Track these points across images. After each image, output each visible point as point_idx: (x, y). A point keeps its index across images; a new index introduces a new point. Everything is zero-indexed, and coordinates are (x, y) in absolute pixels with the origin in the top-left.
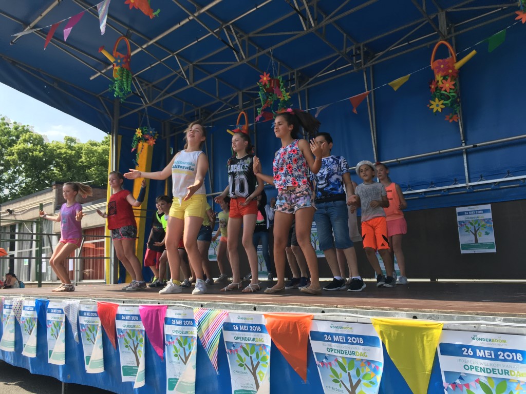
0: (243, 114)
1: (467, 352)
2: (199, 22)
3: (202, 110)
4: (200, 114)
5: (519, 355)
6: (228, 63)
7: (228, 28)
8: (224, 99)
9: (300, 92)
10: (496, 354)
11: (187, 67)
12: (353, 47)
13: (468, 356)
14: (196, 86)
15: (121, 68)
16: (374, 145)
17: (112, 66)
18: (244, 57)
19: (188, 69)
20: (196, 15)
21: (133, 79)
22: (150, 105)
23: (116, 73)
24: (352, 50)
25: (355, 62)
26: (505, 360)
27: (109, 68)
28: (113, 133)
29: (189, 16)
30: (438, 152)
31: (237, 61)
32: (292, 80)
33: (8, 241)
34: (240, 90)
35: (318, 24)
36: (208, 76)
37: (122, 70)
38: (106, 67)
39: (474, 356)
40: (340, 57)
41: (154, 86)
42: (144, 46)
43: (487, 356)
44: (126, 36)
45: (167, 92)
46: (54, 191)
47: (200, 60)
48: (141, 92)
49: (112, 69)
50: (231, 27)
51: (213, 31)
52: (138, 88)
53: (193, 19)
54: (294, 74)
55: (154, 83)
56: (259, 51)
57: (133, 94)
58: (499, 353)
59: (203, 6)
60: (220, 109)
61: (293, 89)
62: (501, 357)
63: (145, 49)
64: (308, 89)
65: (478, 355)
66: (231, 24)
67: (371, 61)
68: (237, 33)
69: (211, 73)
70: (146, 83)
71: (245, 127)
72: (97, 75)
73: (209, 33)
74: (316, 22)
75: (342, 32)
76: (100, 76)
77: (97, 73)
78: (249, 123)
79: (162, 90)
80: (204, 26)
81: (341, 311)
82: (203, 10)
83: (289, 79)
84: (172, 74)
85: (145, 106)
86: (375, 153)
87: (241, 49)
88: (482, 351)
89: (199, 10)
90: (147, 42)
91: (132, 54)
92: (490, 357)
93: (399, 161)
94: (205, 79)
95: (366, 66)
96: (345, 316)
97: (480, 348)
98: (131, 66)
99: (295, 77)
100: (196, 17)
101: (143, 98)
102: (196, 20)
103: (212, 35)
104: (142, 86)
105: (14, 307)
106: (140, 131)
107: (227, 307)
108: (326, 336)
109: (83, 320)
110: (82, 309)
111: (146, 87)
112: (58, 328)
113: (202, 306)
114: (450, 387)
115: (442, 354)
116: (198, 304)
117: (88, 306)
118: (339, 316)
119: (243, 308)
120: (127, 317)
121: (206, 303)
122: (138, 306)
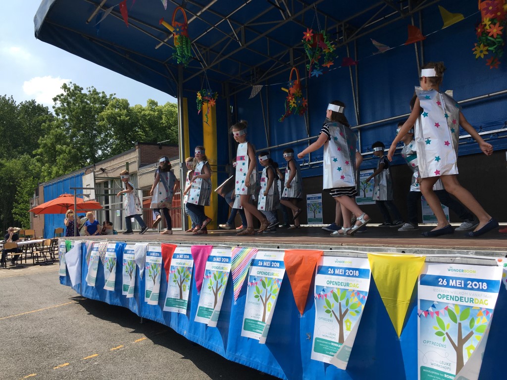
0: (294, 70)
1: (442, 283)
3: (256, 69)
4: (255, 73)
5: (485, 284)
6: (275, 22)
8: (275, 57)
9: (348, 44)
10: (467, 284)
11: (239, 29)
13: (443, 286)
14: (247, 47)
15: (180, 35)
17: (172, 35)
18: (290, 15)
19: (240, 32)
21: (193, 45)
22: (208, 68)
23: (177, 41)
25: (401, 9)
26: (472, 289)
27: (170, 37)
28: (179, 96)
30: (487, 96)
31: (283, 19)
32: (340, 33)
33: (103, 195)
34: (291, 47)
36: (258, 36)
37: (181, 38)
38: (168, 36)
39: (448, 286)
40: (386, 6)
41: (211, 50)
42: (198, 14)
43: (458, 286)
44: (182, 6)
45: (223, 55)
46: (137, 150)
47: (251, 21)
48: (200, 57)
49: (173, 38)
52: (198, 54)
54: (341, 26)
55: (211, 47)
56: (305, 7)
57: (193, 59)
58: (468, 283)
60: (272, 67)
61: (340, 41)
62: (469, 286)
63: (199, 16)
64: (357, 40)
65: (450, 285)
67: (418, 6)
69: (261, 33)
70: (204, 47)
71: (297, 82)
72: (161, 44)
76: (163, 44)
77: (160, 42)
78: (300, 78)
79: (218, 53)
81: (346, 249)
83: (337, 31)
84: (226, 38)
85: (204, 70)
87: (286, 7)
88: (454, 281)
90: (201, 9)
91: (188, 23)
92: (460, 286)
94: (255, 40)
95: (413, 11)
96: (348, 252)
97: (453, 278)
98: (188, 33)
99: (343, 29)
101: (202, 62)
104: (201, 51)
105: (99, 249)
106: (200, 94)
107: (257, 246)
108: (330, 269)
109: (149, 259)
110: (150, 250)
111: (204, 52)
112: (131, 266)
113: (238, 246)
114: (423, 314)
115: (421, 284)
116: (235, 245)
117: (154, 247)
118: (343, 252)
119: (269, 247)
120: (181, 256)
121: (241, 244)
122: (190, 247)
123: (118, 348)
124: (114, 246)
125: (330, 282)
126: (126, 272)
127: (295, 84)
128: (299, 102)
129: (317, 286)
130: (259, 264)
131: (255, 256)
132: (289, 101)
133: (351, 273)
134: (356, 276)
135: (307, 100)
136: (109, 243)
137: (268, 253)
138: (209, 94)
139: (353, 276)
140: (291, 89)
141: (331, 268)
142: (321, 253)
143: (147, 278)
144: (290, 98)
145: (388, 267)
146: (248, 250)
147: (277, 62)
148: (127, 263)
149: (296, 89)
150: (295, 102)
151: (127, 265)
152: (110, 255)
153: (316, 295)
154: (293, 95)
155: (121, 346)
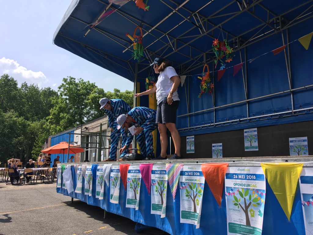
0: (206, 66)
2: (179, 13)
3: (183, 66)
6: (196, 36)
7: (195, 15)
8: (195, 58)
9: (240, 50)
11: (173, 41)
12: (274, 19)
14: (178, 51)
15: (138, 43)
16: (289, 79)
18: (205, 31)
19: (174, 42)
20: (177, 9)
21: (145, 50)
24: (274, 20)
27: (132, 45)
28: (135, 81)
29: (173, 11)
31: (201, 34)
32: (236, 44)
34: (205, 52)
35: (249, 6)
36: (184, 44)
38: (130, 45)
40: (266, 26)
41: (155, 54)
42: (149, 31)
44: (140, 26)
47: (181, 36)
48: (149, 58)
50: (197, 14)
51: (187, 18)
52: (148, 56)
53: (175, 12)
54: (237, 39)
55: (156, 52)
56: (214, 27)
57: (145, 59)
59: (180, 4)
60: (193, 64)
61: (236, 48)
63: (150, 32)
64: (246, 47)
66: (197, 13)
68: (200, 18)
69: (186, 43)
70: (151, 52)
71: (208, 73)
72: (126, 50)
73: (185, 19)
74: (248, 5)
75: (266, 10)
76: (128, 50)
77: (126, 48)
78: (210, 71)
80: (181, 15)
81: (244, 161)
82: (181, 6)
83: (234, 42)
84: (165, 46)
86: (290, 84)
87: (203, 26)
89: (178, 7)
90: (152, 28)
91: (143, 36)
93: (306, 88)
94: (183, 47)
95: (283, 29)
96: (246, 163)
98: (143, 43)
99: (237, 41)
100: (177, 11)
101: (150, 60)
102: (177, 12)
103: (186, 20)
104: (149, 54)
105: (82, 169)
106: (148, 79)
107: (183, 162)
108: (234, 175)
109: (112, 174)
110: (113, 169)
111: (151, 55)
112: (101, 179)
113: (170, 162)
114: (306, 203)
115: (302, 183)
116: (168, 162)
117: (116, 166)
118: (243, 163)
119: (191, 162)
120: (133, 171)
121: (172, 161)
122: (139, 165)
123: (89, 231)
124: (91, 167)
125: (236, 184)
126: (99, 183)
127: (206, 75)
128: (209, 85)
129: (227, 187)
130: (186, 174)
131: (183, 169)
132: (202, 85)
133: (250, 177)
134: (254, 180)
135: (213, 84)
136: (88, 165)
137: (190, 166)
138: (153, 79)
139: (252, 179)
140: (204, 77)
141: (236, 174)
142: (227, 165)
143: (112, 186)
144: (203, 83)
145: (276, 172)
146: (177, 165)
147: (196, 61)
148: (99, 177)
149: (207, 78)
150: (206, 85)
151: (99, 179)
152: (88, 173)
153: (226, 193)
154: (205, 81)
155: (91, 231)
